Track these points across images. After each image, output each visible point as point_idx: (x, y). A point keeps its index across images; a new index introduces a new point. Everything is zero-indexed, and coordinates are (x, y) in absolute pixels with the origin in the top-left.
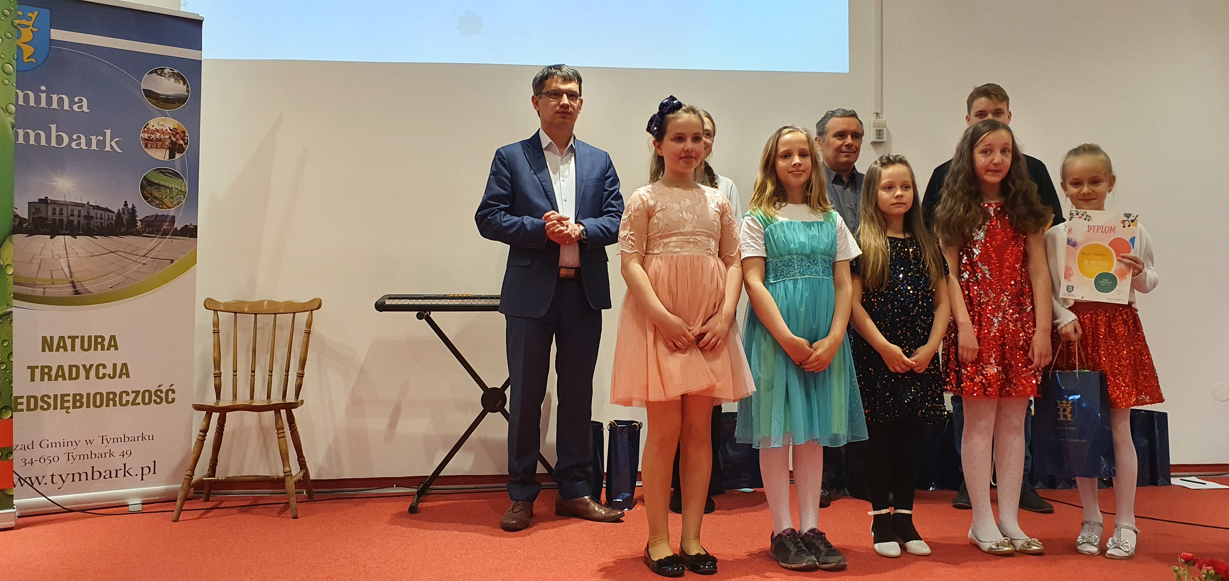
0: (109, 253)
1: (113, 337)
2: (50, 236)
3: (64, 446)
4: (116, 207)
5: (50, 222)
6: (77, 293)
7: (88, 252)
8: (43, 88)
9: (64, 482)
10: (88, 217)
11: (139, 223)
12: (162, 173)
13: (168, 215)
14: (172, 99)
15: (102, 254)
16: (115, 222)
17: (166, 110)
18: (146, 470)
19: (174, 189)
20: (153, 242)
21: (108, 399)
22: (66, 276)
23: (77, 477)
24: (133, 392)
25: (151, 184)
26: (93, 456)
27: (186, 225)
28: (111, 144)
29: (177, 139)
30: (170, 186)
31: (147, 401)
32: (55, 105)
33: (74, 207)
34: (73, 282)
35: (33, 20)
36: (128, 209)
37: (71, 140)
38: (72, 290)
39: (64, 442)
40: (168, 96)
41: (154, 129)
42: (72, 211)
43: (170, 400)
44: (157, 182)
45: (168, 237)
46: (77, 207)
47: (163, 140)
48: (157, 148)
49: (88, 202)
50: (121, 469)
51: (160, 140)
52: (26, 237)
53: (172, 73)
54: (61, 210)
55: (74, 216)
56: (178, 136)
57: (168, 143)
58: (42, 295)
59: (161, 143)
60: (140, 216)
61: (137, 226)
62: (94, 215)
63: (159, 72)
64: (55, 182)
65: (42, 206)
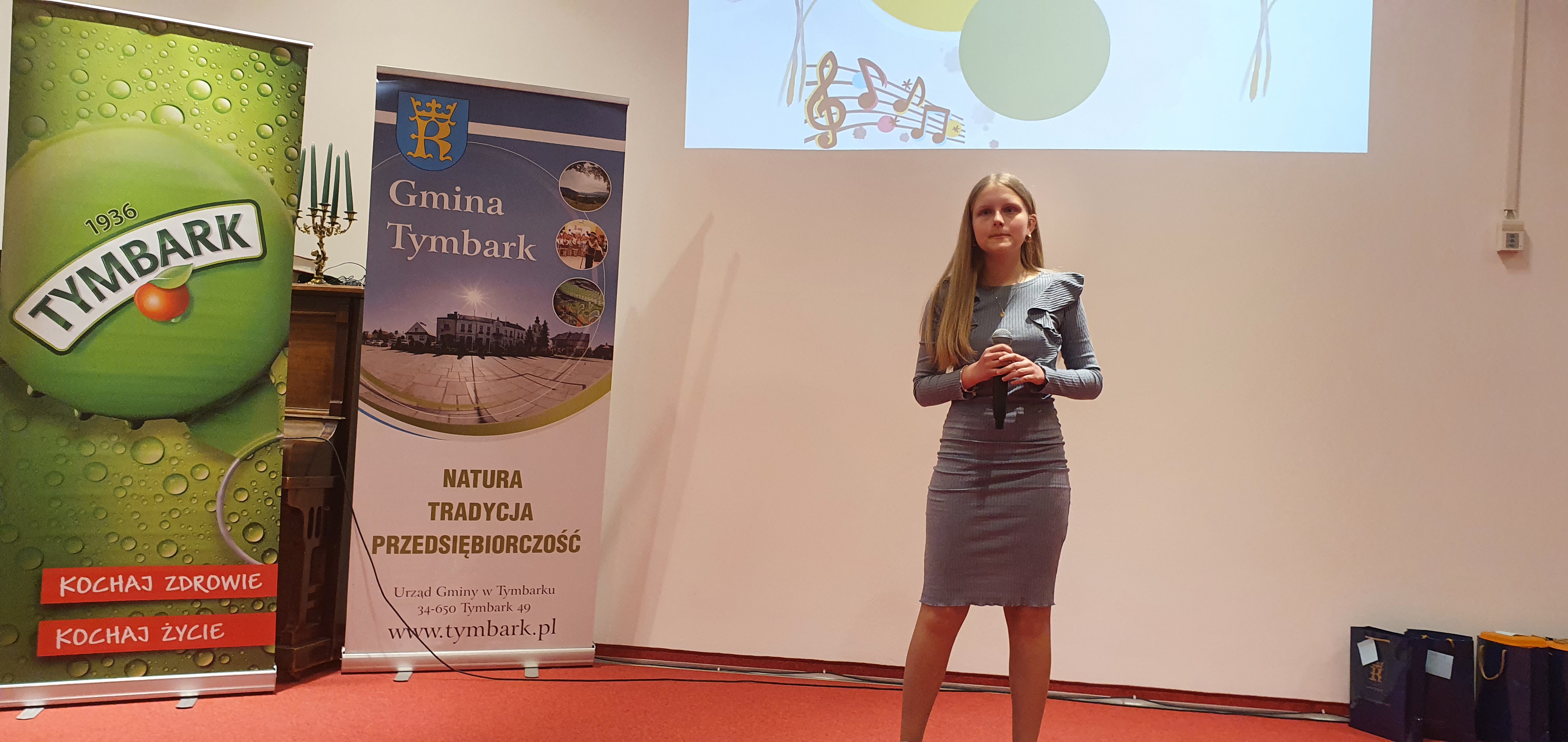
0: (518, 376)
1: (517, 473)
2: (457, 356)
3: (461, 595)
4: (527, 323)
6: (482, 421)
7: (495, 374)
8: (458, 189)
9: (459, 635)
10: (497, 335)
11: (550, 343)
12: (577, 284)
13: (582, 333)
14: (590, 198)
15: (510, 378)
16: (524, 341)
17: (584, 212)
18: (545, 629)
19: (590, 303)
20: (565, 364)
21: (509, 544)
22: (472, 401)
23: (473, 631)
24: (535, 537)
25: (565, 297)
26: (490, 608)
27: (601, 345)
28: (524, 251)
29: (595, 245)
30: (585, 299)
31: (549, 548)
33: (482, 324)
34: (478, 409)
35: (452, 112)
36: (540, 326)
38: (477, 417)
39: (461, 591)
40: (587, 195)
41: (571, 234)
42: (481, 328)
43: (574, 548)
44: (571, 294)
45: (580, 358)
46: (486, 324)
47: (579, 246)
49: (498, 318)
50: (518, 626)
51: (576, 246)
52: (434, 356)
53: (593, 168)
54: (470, 326)
55: (483, 333)
56: (596, 241)
57: (584, 249)
58: (446, 423)
59: (577, 250)
60: (552, 334)
61: (548, 345)
62: (504, 333)
63: (578, 168)
64: (464, 295)
65: (451, 323)
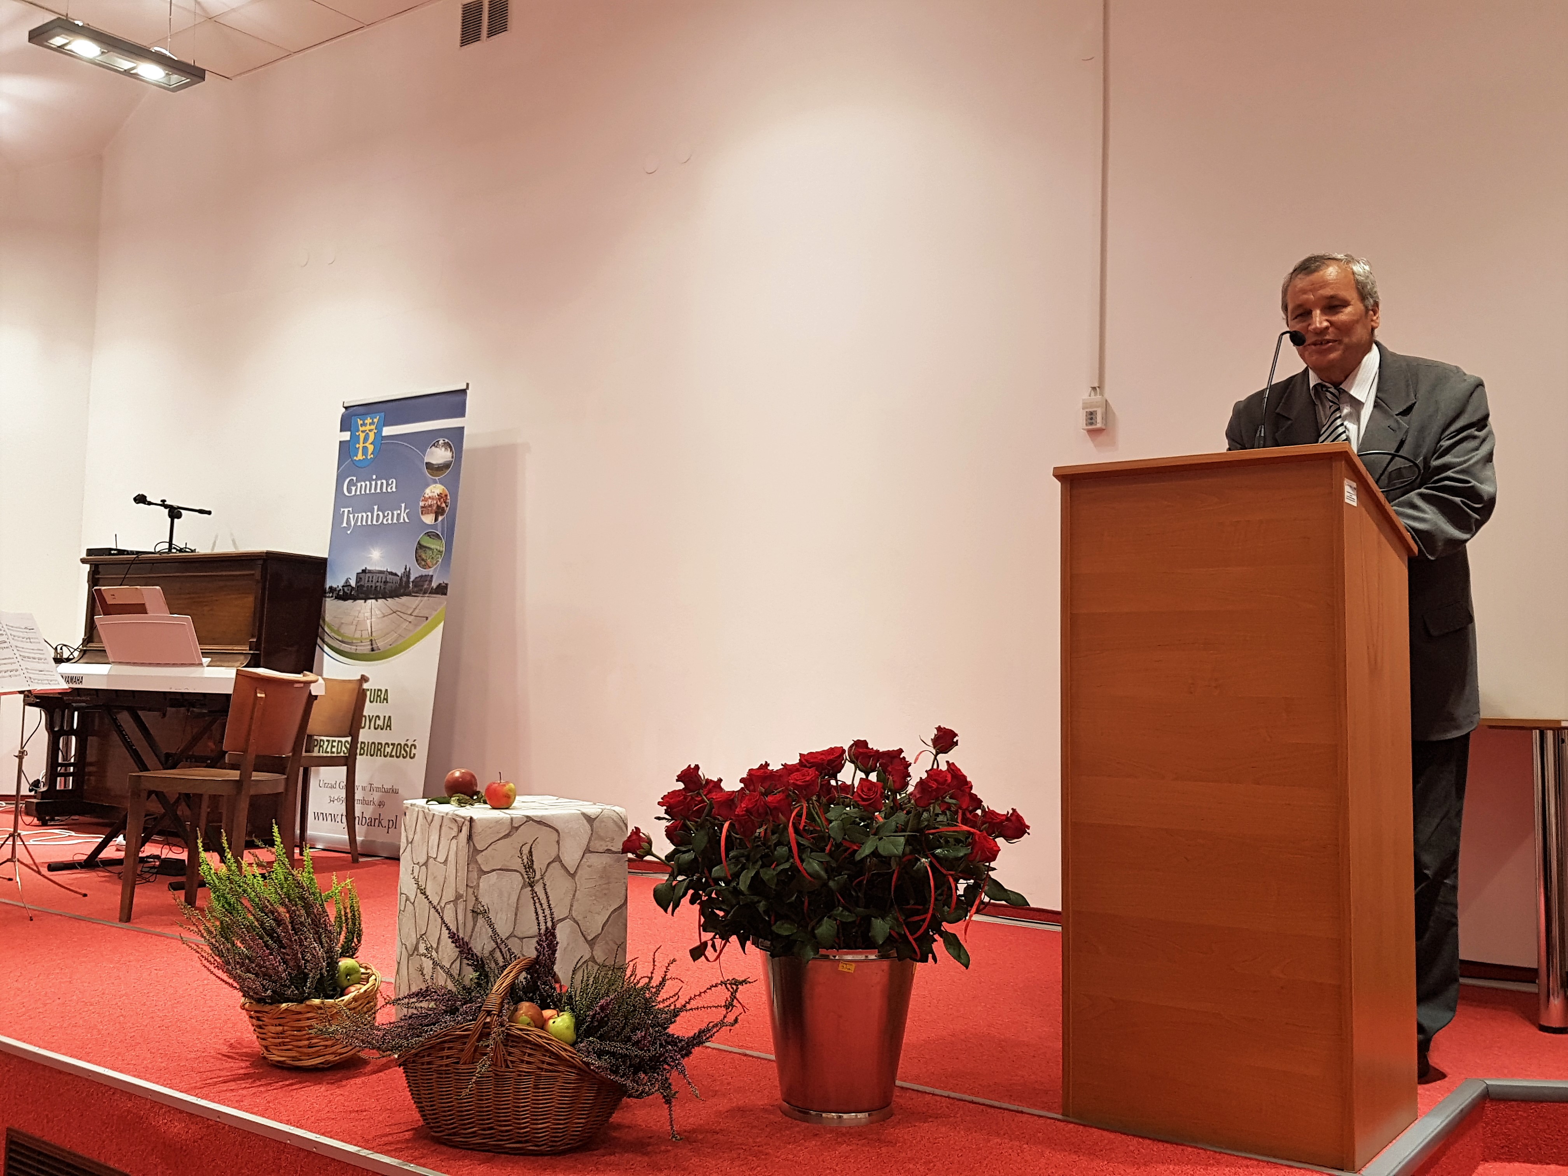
0: (394, 613)
1: (386, 690)
2: (364, 601)
4: (400, 571)
5: (365, 589)
6: (373, 649)
7: (382, 613)
8: (374, 477)
10: (386, 582)
11: (411, 585)
12: (429, 536)
17: (437, 478)
18: (391, 824)
19: (435, 550)
20: (417, 602)
21: (378, 750)
22: (369, 634)
24: (392, 744)
25: (422, 547)
26: (364, 802)
27: (440, 584)
28: (403, 515)
30: (432, 547)
31: (398, 755)
32: (378, 491)
33: (378, 575)
34: (371, 640)
37: (384, 516)
38: (370, 647)
40: (439, 464)
41: (428, 497)
42: (378, 578)
43: (412, 755)
44: (425, 545)
45: (427, 595)
46: (381, 574)
47: (432, 506)
48: (428, 513)
49: (386, 569)
50: (377, 819)
51: (430, 506)
54: (372, 577)
55: (378, 582)
56: (442, 499)
57: (434, 508)
58: (354, 652)
59: (430, 508)
60: (413, 578)
61: (409, 587)
62: (389, 581)
65: (362, 576)
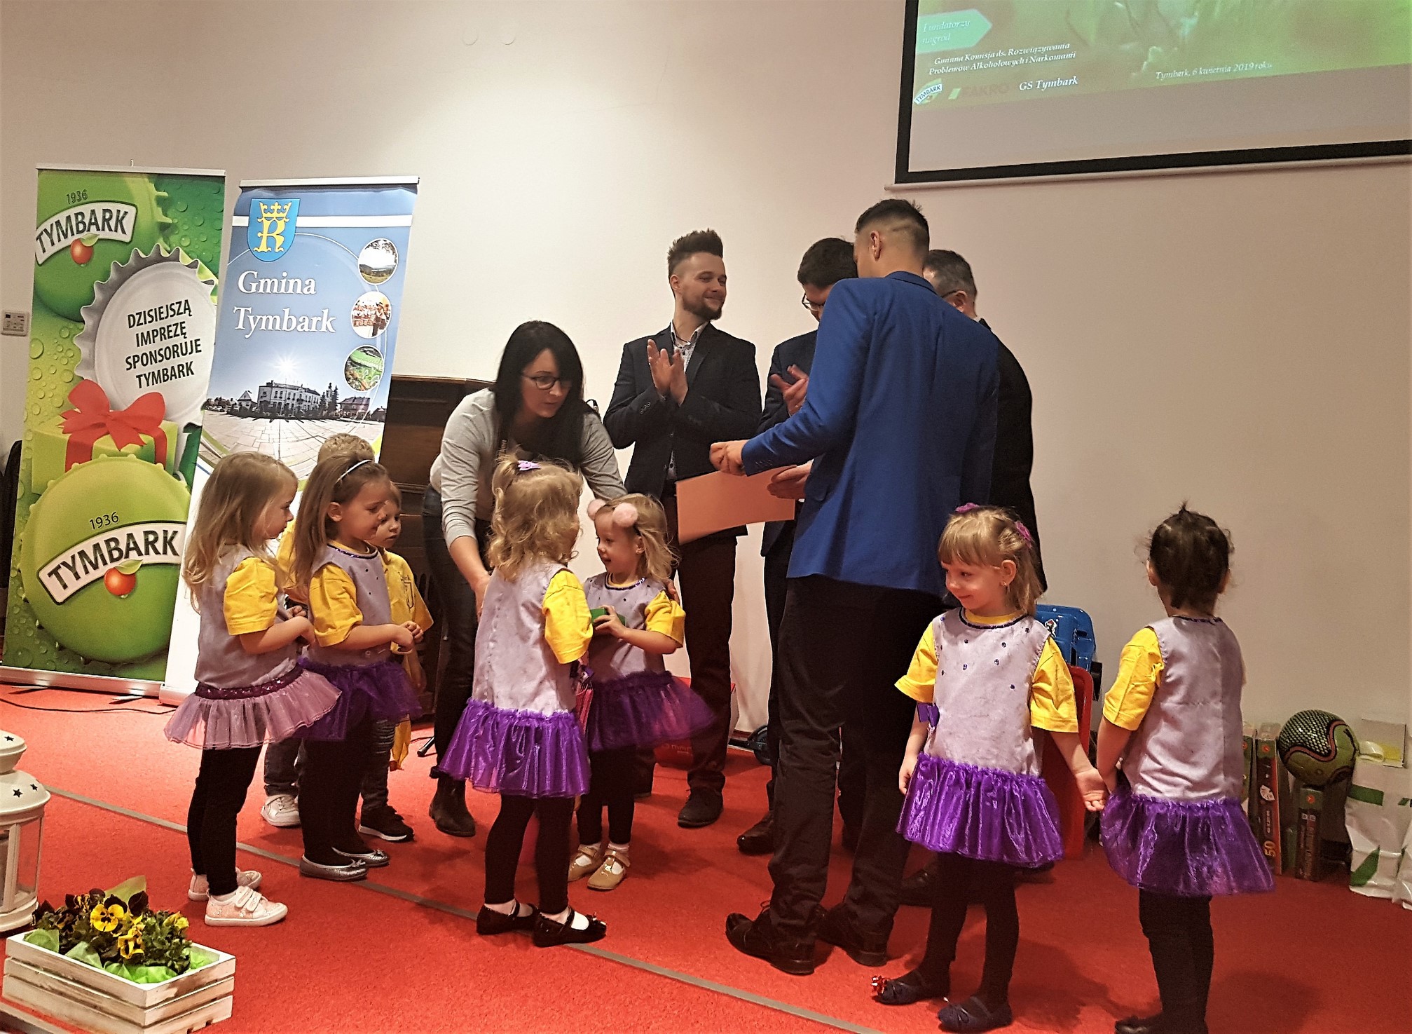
0: (310, 438)
2: (269, 420)
4: (322, 389)
5: (271, 406)
7: (296, 437)
8: (285, 274)
11: (338, 407)
12: (365, 351)
13: (364, 398)
14: (381, 271)
15: (305, 439)
16: (319, 406)
17: (376, 284)
19: (373, 369)
25: (354, 363)
29: (381, 314)
32: (290, 290)
35: (287, 210)
36: (332, 391)
37: (298, 323)
40: (377, 269)
41: (363, 305)
42: (289, 394)
44: (359, 361)
45: (362, 420)
46: (293, 390)
47: (369, 317)
48: (363, 325)
49: (302, 385)
52: (254, 420)
53: (385, 244)
54: (281, 393)
55: (290, 398)
56: (382, 311)
57: (373, 318)
59: (367, 320)
60: (340, 399)
61: (336, 409)
62: (305, 399)
63: (374, 245)
64: (281, 364)
65: (267, 390)
